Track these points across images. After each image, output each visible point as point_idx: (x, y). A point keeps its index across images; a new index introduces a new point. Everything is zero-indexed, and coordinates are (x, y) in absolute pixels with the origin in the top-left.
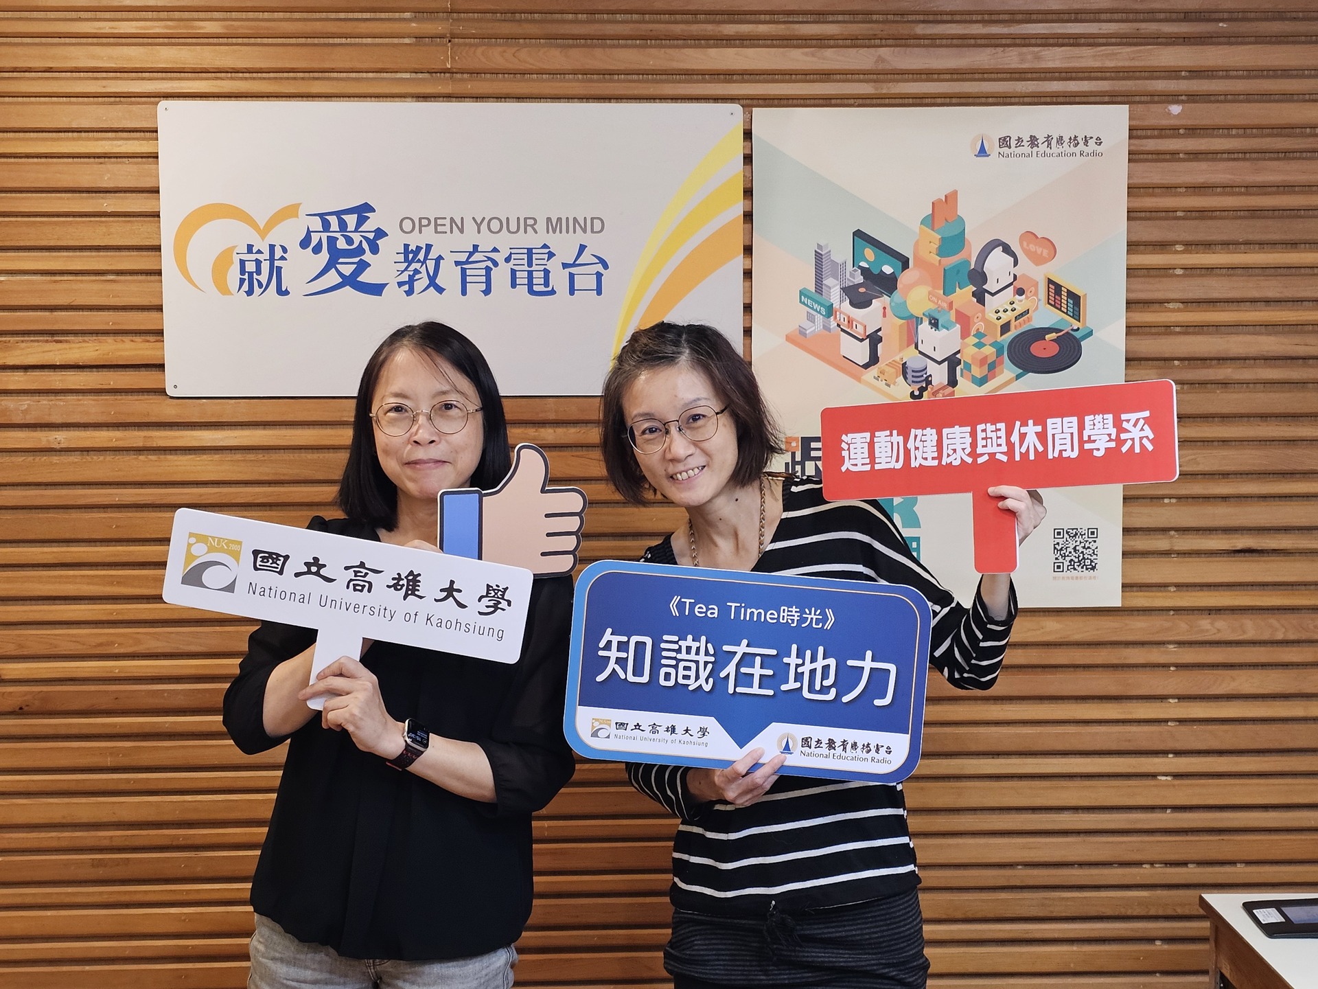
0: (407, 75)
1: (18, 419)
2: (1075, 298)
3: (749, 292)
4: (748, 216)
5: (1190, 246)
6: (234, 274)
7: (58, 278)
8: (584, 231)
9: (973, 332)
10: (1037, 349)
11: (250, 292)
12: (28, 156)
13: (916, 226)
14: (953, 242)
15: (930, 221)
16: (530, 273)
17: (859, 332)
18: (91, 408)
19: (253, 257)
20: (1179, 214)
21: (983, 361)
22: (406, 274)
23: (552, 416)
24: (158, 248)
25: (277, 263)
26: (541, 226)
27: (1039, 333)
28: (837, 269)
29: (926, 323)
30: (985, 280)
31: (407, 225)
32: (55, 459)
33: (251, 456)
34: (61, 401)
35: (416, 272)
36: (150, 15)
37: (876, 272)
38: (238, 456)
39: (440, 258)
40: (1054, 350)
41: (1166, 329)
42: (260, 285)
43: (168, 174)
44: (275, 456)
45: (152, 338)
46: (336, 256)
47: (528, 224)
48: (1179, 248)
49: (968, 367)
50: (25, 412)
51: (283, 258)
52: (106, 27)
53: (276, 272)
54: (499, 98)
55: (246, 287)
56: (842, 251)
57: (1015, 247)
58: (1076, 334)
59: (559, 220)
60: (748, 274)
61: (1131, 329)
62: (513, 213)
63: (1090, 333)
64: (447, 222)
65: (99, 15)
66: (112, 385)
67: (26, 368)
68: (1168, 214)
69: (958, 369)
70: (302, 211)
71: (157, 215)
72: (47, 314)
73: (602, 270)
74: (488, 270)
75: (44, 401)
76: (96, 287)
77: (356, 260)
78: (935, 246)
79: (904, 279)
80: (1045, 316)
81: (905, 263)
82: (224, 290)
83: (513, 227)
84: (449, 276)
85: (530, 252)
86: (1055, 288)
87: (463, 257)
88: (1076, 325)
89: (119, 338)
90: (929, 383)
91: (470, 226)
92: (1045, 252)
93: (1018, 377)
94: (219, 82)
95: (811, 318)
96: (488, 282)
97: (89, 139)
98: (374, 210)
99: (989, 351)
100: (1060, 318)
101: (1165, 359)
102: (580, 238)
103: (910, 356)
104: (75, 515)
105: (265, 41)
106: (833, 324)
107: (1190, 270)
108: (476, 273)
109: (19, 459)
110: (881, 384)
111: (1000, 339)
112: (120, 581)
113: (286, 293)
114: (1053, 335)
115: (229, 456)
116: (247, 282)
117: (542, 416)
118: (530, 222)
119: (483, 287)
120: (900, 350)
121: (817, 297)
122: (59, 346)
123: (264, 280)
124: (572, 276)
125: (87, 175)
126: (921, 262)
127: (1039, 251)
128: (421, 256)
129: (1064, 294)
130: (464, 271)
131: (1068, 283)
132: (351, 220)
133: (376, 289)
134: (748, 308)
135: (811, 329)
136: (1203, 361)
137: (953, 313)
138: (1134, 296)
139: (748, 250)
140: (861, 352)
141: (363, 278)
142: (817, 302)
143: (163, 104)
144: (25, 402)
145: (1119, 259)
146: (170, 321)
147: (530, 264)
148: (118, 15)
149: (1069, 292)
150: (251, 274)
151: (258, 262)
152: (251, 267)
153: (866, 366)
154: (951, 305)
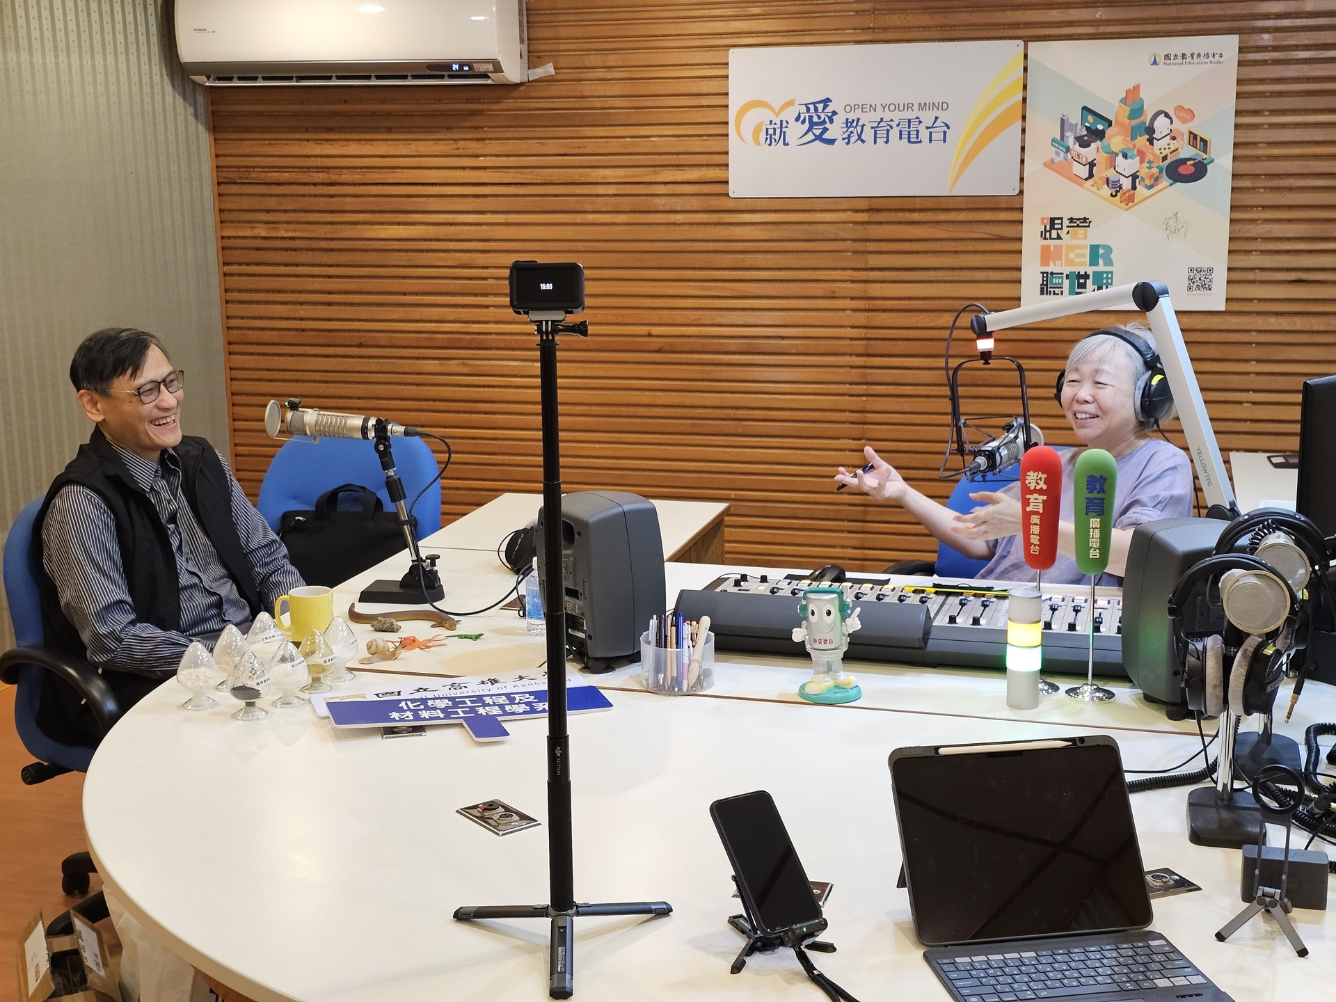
0: (851, 31)
1: (662, 209)
2: (1204, 142)
3: (1023, 140)
4: (1024, 100)
5: (1274, 112)
6: (763, 135)
7: (680, 139)
8: (938, 109)
9: (1147, 160)
10: (1182, 170)
11: (770, 144)
12: (668, 78)
13: (1116, 103)
14: (1137, 112)
15: (1124, 101)
16: (909, 132)
17: (1084, 160)
18: (695, 203)
19: (772, 126)
20: (1267, 94)
21: (1151, 177)
22: (847, 134)
23: (918, 207)
24: (727, 123)
25: (784, 130)
26: (916, 107)
27: (1183, 161)
28: (1073, 127)
29: (1120, 155)
30: (1153, 131)
31: (848, 109)
32: (677, 228)
33: (769, 227)
34: (680, 200)
35: (852, 132)
36: (726, 5)
37: (1094, 128)
38: (763, 227)
39: (864, 125)
40: (1193, 169)
41: (1258, 158)
42: (775, 140)
43: (734, 86)
44: (780, 227)
45: (724, 168)
46: (812, 124)
47: (909, 106)
48: (1266, 113)
49: (1143, 179)
50: (664, 205)
51: (786, 127)
52: (706, 13)
53: (783, 134)
54: (897, 41)
55: (768, 141)
56: (1075, 118)
57: (1172, 114)
58: (1205, 162)
59: (925, 104)
60: (1023, 131)
61: (1235, 158)
62: (902, 101)
63: (1213, 161)
64: (868, 106)
65: (703, 7)
66: (704, 191)
67: (666, 183)
68: (1261, 94)
69: (1137, 181)
70: (797, 103)
71: (727, 106)
72: (675, 156)
73: (946, 130)
74: (888, 131)
75: (673, 199)
76: (698, 143)
77: (822, 127)
78: (1127, 114)
79: (1109, 132)
80: (1187, 152)
81: (1110, 123)
82: (758, 143)
83: (901, 108)
84: (868, 134)
85: (909, 121)
86: (1193, 136)
87: (876, 124)
88: (1204, 156)
89: (708, 168)
90: (1120, 187)
91: (879, 108)
92: (1188, 117)
93: (1171, 185)
94: (759, 39)
95: (1057, 154)
96: (888, 137)
97: (696, 69)
98: (831, 101)
99: (1155, 170)
100: (1194, 153)
101: (1256, 175)
102: (936, 113)
103: (1111, 174)
104: (686, 255)
105: (782, 16)
106: (1069, 157)
107: (1272, 126)
108: (881, 132)
109: (661, 228)
110: (1095, 189)
111: (1161, 164)
112: (706, 288)
113: (788, 144)
114: (1192, 162)
115: (758, 227)
116: (769, 140)
117: (912, 207)
118: (910, 105)
119: (885, 139)
120: (1106, 170)
121: (1061, 142)
122: (680, 172)
123: (777, 137)
124: (931, 133)
125: (695, 87)
126: (1119, 123)
127: (1185, 116)
128: (854, 124)
129: (1198, 139)
130: (875, 131)
131: (1201, 133)
132: (820, 106)
133: (831, 142)
134: (1023, 149)
135: (1057, 159)
136: (1279, 176)
137: (1136, 150)
138: (1238, 140)
139: (1024, 118)
140: (1083, 172)
141: (825, 136)
142: (1061, 145)
143: (732, 50)
144: (664, 200)
145: (1231, 120)
146: (732, 159)
147: (909, 127)
148: (712, 6)
149: (1201, 138)
150: (771, 135)
151: (775, 129)
152: (771, 132)
153: (1086, 179)
154: (1134, 146)
